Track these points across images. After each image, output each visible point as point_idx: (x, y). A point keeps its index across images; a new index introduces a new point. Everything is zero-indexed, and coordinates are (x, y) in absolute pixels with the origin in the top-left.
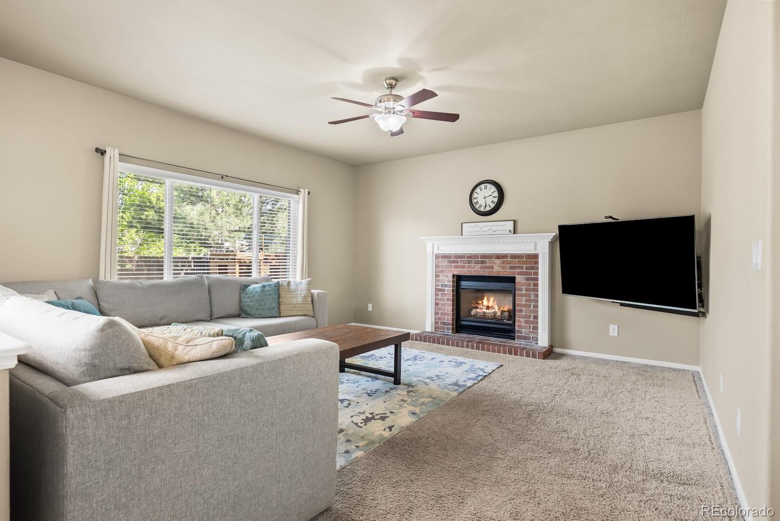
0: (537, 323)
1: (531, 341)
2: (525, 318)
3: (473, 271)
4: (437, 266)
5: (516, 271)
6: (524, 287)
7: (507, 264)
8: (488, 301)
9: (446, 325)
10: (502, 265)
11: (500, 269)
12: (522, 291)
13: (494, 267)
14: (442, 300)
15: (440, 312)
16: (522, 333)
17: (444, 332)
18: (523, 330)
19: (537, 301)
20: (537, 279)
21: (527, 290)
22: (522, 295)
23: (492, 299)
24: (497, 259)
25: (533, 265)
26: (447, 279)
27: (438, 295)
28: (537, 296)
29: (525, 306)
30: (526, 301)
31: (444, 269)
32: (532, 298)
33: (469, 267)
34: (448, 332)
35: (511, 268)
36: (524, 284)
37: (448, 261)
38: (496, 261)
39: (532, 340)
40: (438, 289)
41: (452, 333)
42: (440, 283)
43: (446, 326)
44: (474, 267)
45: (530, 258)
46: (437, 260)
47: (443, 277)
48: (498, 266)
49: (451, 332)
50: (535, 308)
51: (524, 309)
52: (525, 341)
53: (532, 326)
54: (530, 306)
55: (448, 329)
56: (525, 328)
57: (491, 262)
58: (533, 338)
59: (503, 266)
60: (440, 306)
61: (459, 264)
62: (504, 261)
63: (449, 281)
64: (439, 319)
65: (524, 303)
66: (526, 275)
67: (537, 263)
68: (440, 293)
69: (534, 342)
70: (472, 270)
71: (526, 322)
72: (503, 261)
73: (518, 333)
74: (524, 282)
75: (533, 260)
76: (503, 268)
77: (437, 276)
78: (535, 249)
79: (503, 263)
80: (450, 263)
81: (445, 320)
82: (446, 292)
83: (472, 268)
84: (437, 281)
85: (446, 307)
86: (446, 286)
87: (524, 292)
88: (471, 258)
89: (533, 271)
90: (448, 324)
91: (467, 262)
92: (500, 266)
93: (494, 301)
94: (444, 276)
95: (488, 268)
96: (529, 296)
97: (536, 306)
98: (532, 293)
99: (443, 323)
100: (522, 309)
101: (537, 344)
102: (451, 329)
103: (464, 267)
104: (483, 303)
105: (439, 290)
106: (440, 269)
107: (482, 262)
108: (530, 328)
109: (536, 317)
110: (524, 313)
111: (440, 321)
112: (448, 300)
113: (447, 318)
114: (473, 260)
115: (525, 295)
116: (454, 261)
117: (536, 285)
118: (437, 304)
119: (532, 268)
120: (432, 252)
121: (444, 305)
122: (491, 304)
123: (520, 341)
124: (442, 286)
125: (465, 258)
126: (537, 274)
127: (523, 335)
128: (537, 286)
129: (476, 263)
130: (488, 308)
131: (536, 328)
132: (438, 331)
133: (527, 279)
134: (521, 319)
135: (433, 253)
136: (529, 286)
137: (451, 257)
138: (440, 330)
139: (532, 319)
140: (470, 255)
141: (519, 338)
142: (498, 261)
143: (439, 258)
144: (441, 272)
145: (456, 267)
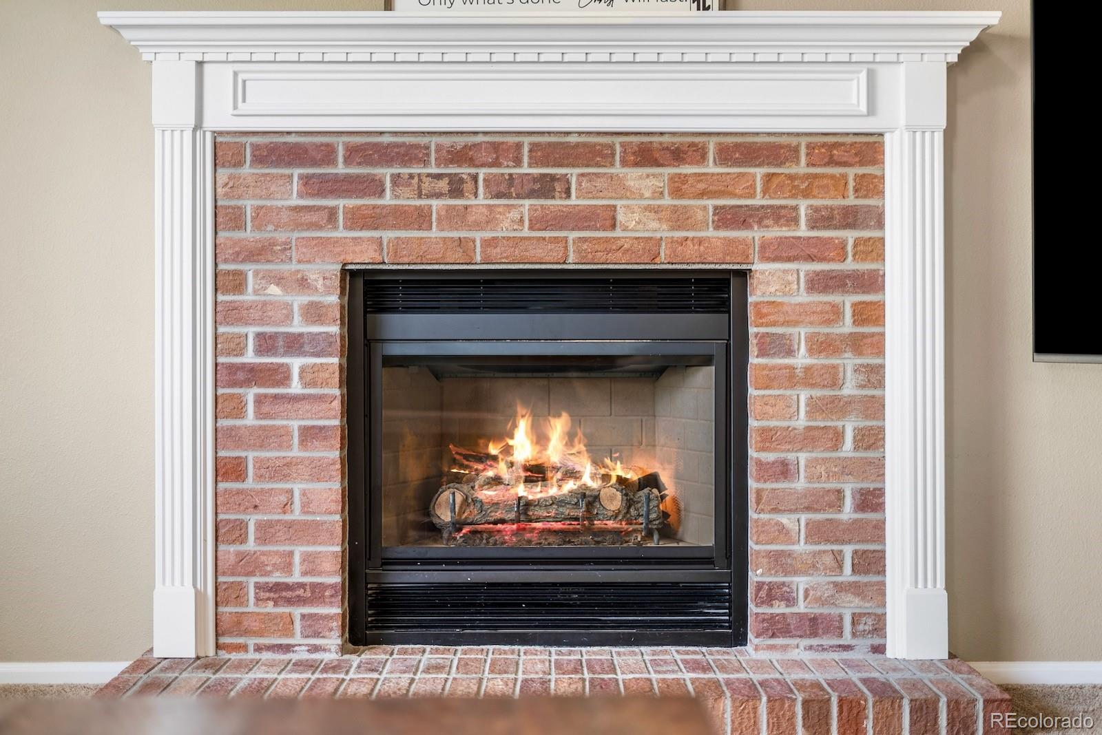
0: (878, 532)
1: (847, 638)
2: (808, 509)
3: (487, 243)
4: (226, 217)
5: (755, 235)
6: (800, 334)
7: (702, 194)
8: (541, 439)
9: (301, 601)
10: (667, 201)
11: (663, 231)
12: (790, 352)
13: (620, 217)
14: (263, 438)
15: (252, 520)
16: (790, 600)
17: (287, 648)
18: (800, 582)
19: (875, 407)
20: (874, 282)
21: (820, 346)
22: (791, 378)
23: (558, 427)
24: (636, 164)
25: (851, 201)
26: (299, 301)
27: (239, 411)
28: (875, 376)
29: (809, 438)
30: (815, 408)
31: (281, 236)
32: (849, 390)
33: (456, 217)
34: (315, 649)
35: (726, 218)
36: (803, 310)
37: (306, 180)
38: (635, 177)
39: (854, 635)
40: (232, 368)
41: (343, 650)
42: (251, 331)
43: (297, 612)
44: (490, 221)
45: (832, 162)
46: (223, 174)
47: (274, 290)
48: (648, 209)
49: (333, 640)
50: (868, 448)
51: (803, 457)
52: (815, 642)
53: (848, 550)
54: (838, 436)
55: (313, 626)
56: (811, 567)
57: (599, 183)
58: (854, 623)
59: (675, 209)
60: (250, 483)
61: (388, 200)
62: (683, 179)
63: (314, 312)
64: (249, 564)
65: (802, 421)
66: (811, 258)
67: (872, 186)
68: (250, 394)
69: (864, 643)
70: (478, 236)
71: (817, 532)
72: (672, 178)
73: (770, 599)
74: (804, 297)
75: (851, 172)
76: (679, 219)
77: (225, 282)
78: (872, 110)
79: (677, 192)
80: (320, 194)
81: (288, 567)
82: (296, 387)
83: (478, 226)
84: (222, 314)
85: (297, 488)
86: (295, 344)
87: (802, 359)
88: (472, 162)
89: (850, 236)
90: (316, 594)
91: (443, 185)
92: (656, 210)
93: (570, 438)
94: (279, 280)
95: (583, 219)
96: (833, 378)
97: (872, 439)
98: (848, 362)
99: (279, 592)
100: (791, 456)
101: (879, 649)
102: (336, 624)
103: (421, 219)
104: (508, 450)
105: (241, 376)
106: (249, 234)
107: (545, 187)
108: (840, 567)
109: (872, 501)
110: (801, 484)
111: (253, 580)
112: (309, 435)
113: (307, 558)
114: (482, 173)
115: (808, 378)
116: (348, 179)
117: (872, 314)
118: (227, 470)
119: (850, 218)
120: (192, 122)
121: (281, 471)
122: (554, 453)
123: (785, 648)
124: (266, 344)
125: (426, 163)
126: (875, 249)
127: (801, 607)
128: (879, 319)
129: (504, 189)
130: (536, 473)
131: (872, 563)
132: (244, 648)
133: (819, 283)
134: (785, 519)
135: (198, 126)
136: (828, 322)
137: (326, 154)
138: (251, 642)
139: (848, 512)
140: (461, 141)
141: (777, 628)
142: (638, 178)
143: (239, 164)
144: (256, 253)
145: (358, 220)
